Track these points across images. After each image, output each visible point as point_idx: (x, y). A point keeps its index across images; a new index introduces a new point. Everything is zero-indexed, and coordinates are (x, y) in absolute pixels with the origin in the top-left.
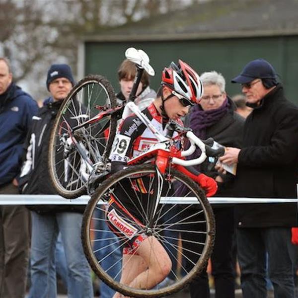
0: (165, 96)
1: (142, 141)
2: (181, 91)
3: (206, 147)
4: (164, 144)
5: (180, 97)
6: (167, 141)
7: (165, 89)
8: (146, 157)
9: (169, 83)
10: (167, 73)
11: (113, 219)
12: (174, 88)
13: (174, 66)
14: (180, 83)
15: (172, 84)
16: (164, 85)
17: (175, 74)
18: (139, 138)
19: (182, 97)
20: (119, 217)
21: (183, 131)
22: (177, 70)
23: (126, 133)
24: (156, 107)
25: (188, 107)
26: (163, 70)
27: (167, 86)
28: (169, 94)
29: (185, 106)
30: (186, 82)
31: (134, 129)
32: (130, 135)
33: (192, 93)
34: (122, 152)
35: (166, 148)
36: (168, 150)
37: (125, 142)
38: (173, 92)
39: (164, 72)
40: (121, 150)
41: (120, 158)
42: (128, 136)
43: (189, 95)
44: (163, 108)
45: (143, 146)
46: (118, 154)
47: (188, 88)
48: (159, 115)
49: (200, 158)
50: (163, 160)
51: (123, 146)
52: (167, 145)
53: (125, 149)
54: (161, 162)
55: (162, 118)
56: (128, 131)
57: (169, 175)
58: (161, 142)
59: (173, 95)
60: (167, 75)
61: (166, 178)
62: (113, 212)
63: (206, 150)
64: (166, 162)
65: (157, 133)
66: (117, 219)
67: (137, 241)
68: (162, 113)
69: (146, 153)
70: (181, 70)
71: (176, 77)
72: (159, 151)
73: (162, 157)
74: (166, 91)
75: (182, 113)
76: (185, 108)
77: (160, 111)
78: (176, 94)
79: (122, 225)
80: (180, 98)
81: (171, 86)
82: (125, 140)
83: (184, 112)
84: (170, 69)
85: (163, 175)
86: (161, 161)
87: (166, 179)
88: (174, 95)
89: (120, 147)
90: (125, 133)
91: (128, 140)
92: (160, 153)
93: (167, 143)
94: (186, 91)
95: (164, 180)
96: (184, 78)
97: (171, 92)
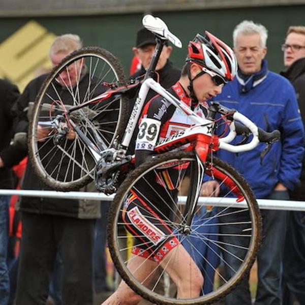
0: (194, 74)
1: (171, 126)
2: (214, 67)
3: (258, 131)
4: (206, 127)
5: (212, 74)
6: (209, 124)
7: (194, 66)
8: (179, 143)
9: (198, 59)
10: (194, 47)
11: (135, 218)
12: (205, 65)
13: (201, 38)
14: (212, 58)
15: (202, 60)
16: (191, 61)
17: (205, 47)
18: (167, 122)
19: (215, 74)
20: (143, 216)
21: (227, 113)
22: (205, 43)
23: (156, 116)
24: (184, 87)
25: (220, 85)
26: (188, 44)
27: (195, 63)
28: (199, 71)
29: (218, 84)
30: (219, 55)
31: (164, 111)
32: (160, 119)
33: (227, 69)
34: (152, 139)
35: (208, 132)
36: (210, 135)
37: (155, 127)
38: (204, 69)
39: (190, 45)
40: (151, 136)
41: (150, 146)
42: (158, 120)
43: (223, 71)
44: (191, 88)
45: (172, 133)
46: (147, 141)
47: (222, 63)
48: (187, 96)
49: (251, 143)
50: (203, 145)
51: (152, 131)
52: (209, 128)
53: (155, 135)
54: (201, 149)
55: (191, 100)
56: (157, 114)
57: (211, 164)
58: (202, 126)
59: (203, 73)
60: (195, 50)
61: (207, 167)
62: (136, 209)
63: (259, 134)
64: (207, 148)
65: (193, 115)
66: (140, 219)
67: (164, 249)
68: (190, 94)
69: (178, 138)
70: (210, 43)
71: (207, 51)
72: (199, 136)
73: (202, 142)
74: (194, 68)
75: (214, 93)
76: (218, 87)
77: (188, 92)
78: (208, 71)
79: (145, 226)
80: (213, 76)
81: (201, 62)
82: (154, 125)
83: (216, 92)
84: (197, 43)
85: (204, 163)
86: (202, 147)
87: (207, 169)
88: (206, 73)
89: (149, 132)
90: (154, 117)
91: (158, 124)
92: (200, 138)
93: (210, 126)
94: (219, 66)
95: (205, 169)
96: (216, 52)
97: (202, 69)
